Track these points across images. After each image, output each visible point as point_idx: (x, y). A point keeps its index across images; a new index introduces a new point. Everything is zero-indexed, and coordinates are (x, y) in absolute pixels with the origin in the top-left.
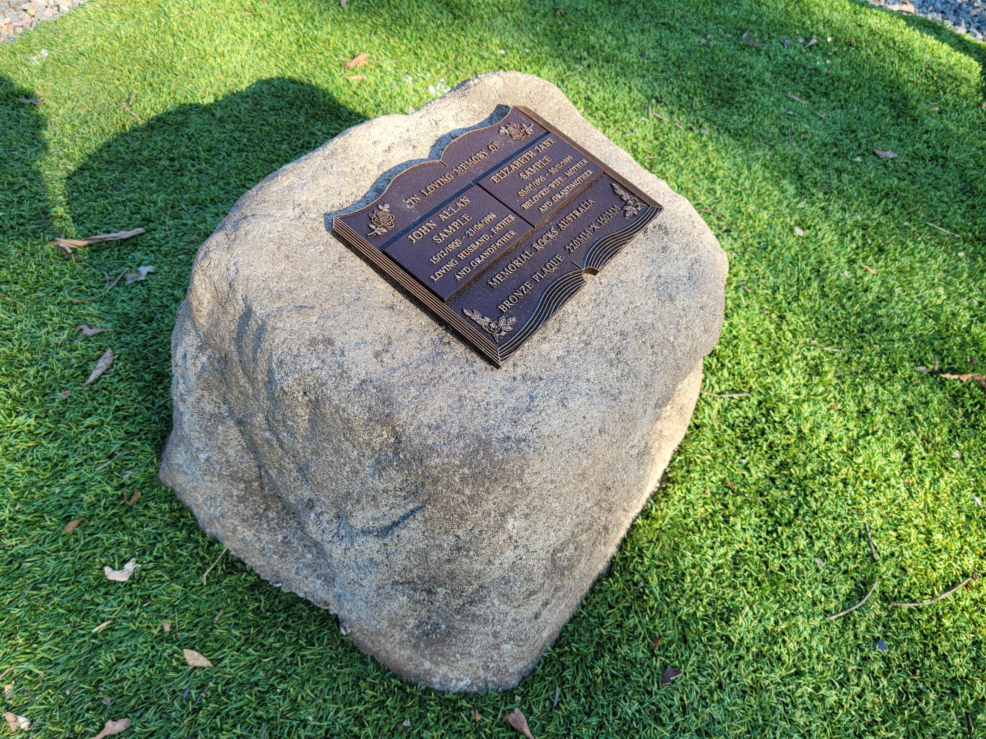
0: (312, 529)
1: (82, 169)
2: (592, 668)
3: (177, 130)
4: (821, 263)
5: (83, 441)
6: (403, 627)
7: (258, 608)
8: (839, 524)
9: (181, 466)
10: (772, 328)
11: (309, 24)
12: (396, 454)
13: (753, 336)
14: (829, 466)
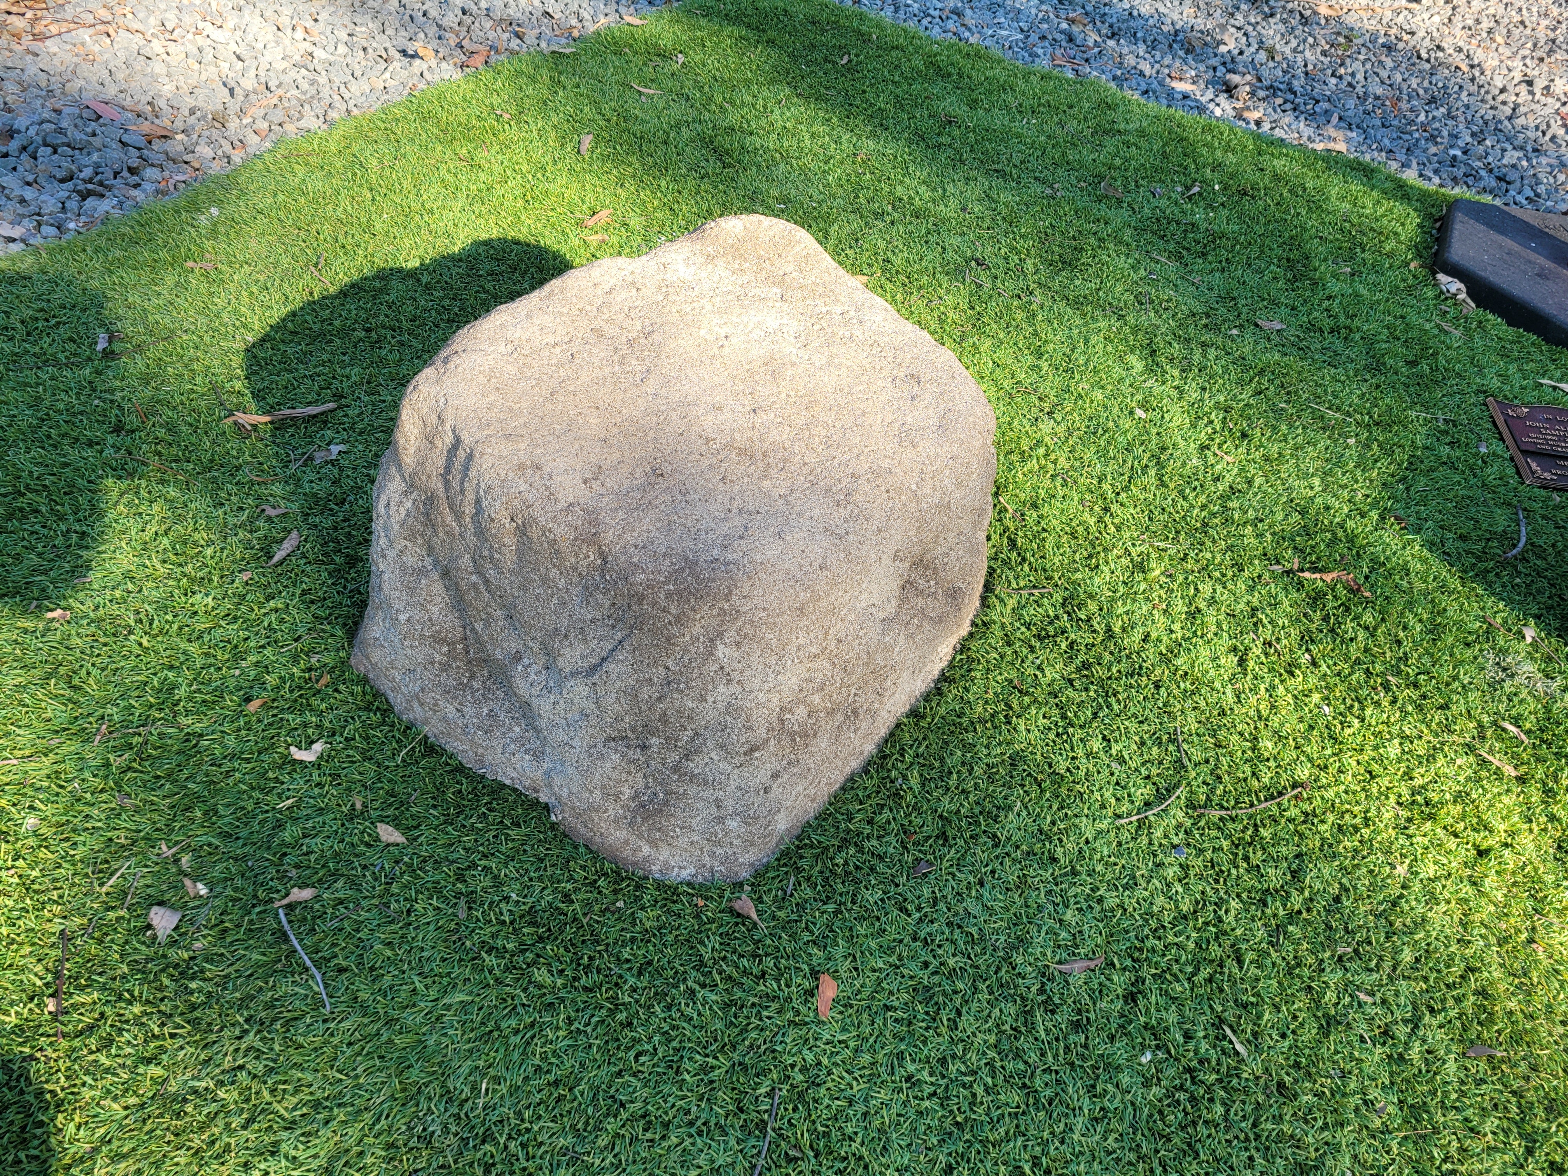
0: (520, 683)
1: (263, 340)
2: (831, 859)
3: (374, 297)
4: (1163, 449)
5: (266, 624)
6: (617, 799)
7: (460, 791)
8: (1145, 727)
9: (378, 639)
10: (1092, 521)
11: (539, 175)
12: (603, 576)
13: (1067, 529)
14: (1141, 667)
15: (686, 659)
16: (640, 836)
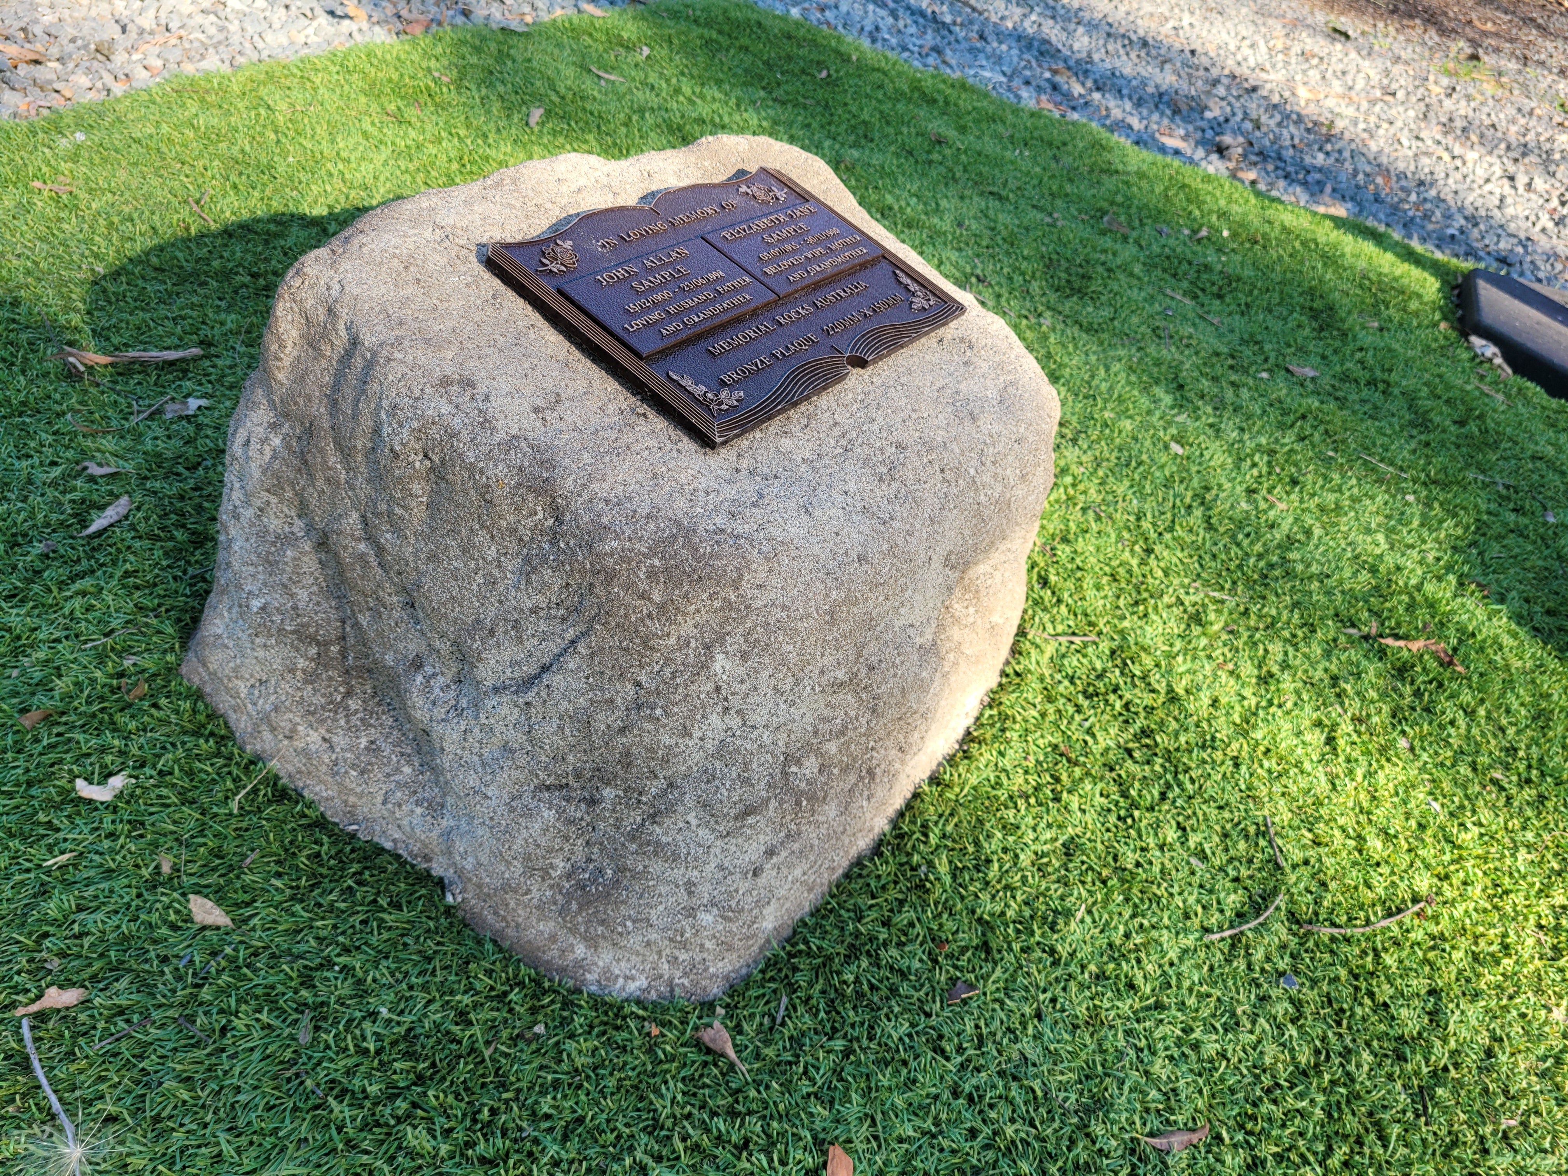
0: (417, 701)
1: (115, 275)
2: (839, 973)
3: (267, 242)
4: (1207, 489)
5: (67, 611)
6: (545, 875)
7: (318, 855)
8: (1227, 814)
9: (219, 636)
10: (1135, 562)
11: (480, 141)
12: (554, 542)
13: (1107, 569)
14: (1213, 739)
15: (667, 672)
16: (573, 931)
